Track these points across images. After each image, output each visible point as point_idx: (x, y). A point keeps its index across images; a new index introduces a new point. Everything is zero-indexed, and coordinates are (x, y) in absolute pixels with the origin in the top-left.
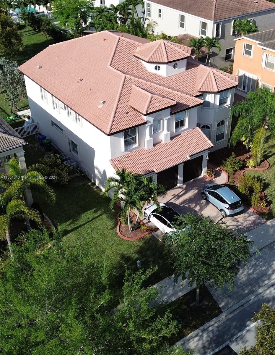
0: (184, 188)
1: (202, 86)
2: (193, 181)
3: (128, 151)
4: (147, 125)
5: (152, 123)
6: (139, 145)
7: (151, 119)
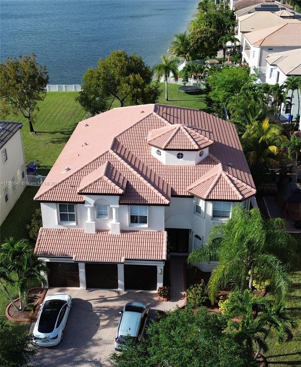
0: (121, 295)
1: (196, 187)
2: (141, 292)
3: (64, 226)
4: (85, 206)
5: (92, 205)
6: (77, 224)
7: (90, 201)
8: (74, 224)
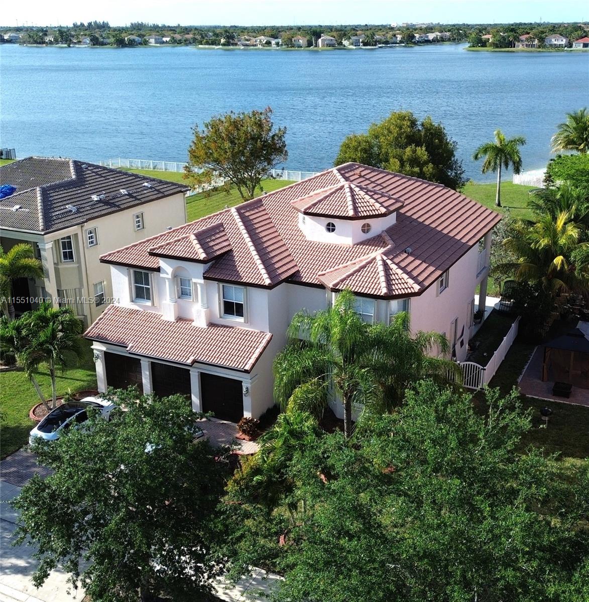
3: (139, 306)
4: (162, 275)
5: (170, 276)
6: (153, 304)
7: (167, 267)
8: (149, 303)
